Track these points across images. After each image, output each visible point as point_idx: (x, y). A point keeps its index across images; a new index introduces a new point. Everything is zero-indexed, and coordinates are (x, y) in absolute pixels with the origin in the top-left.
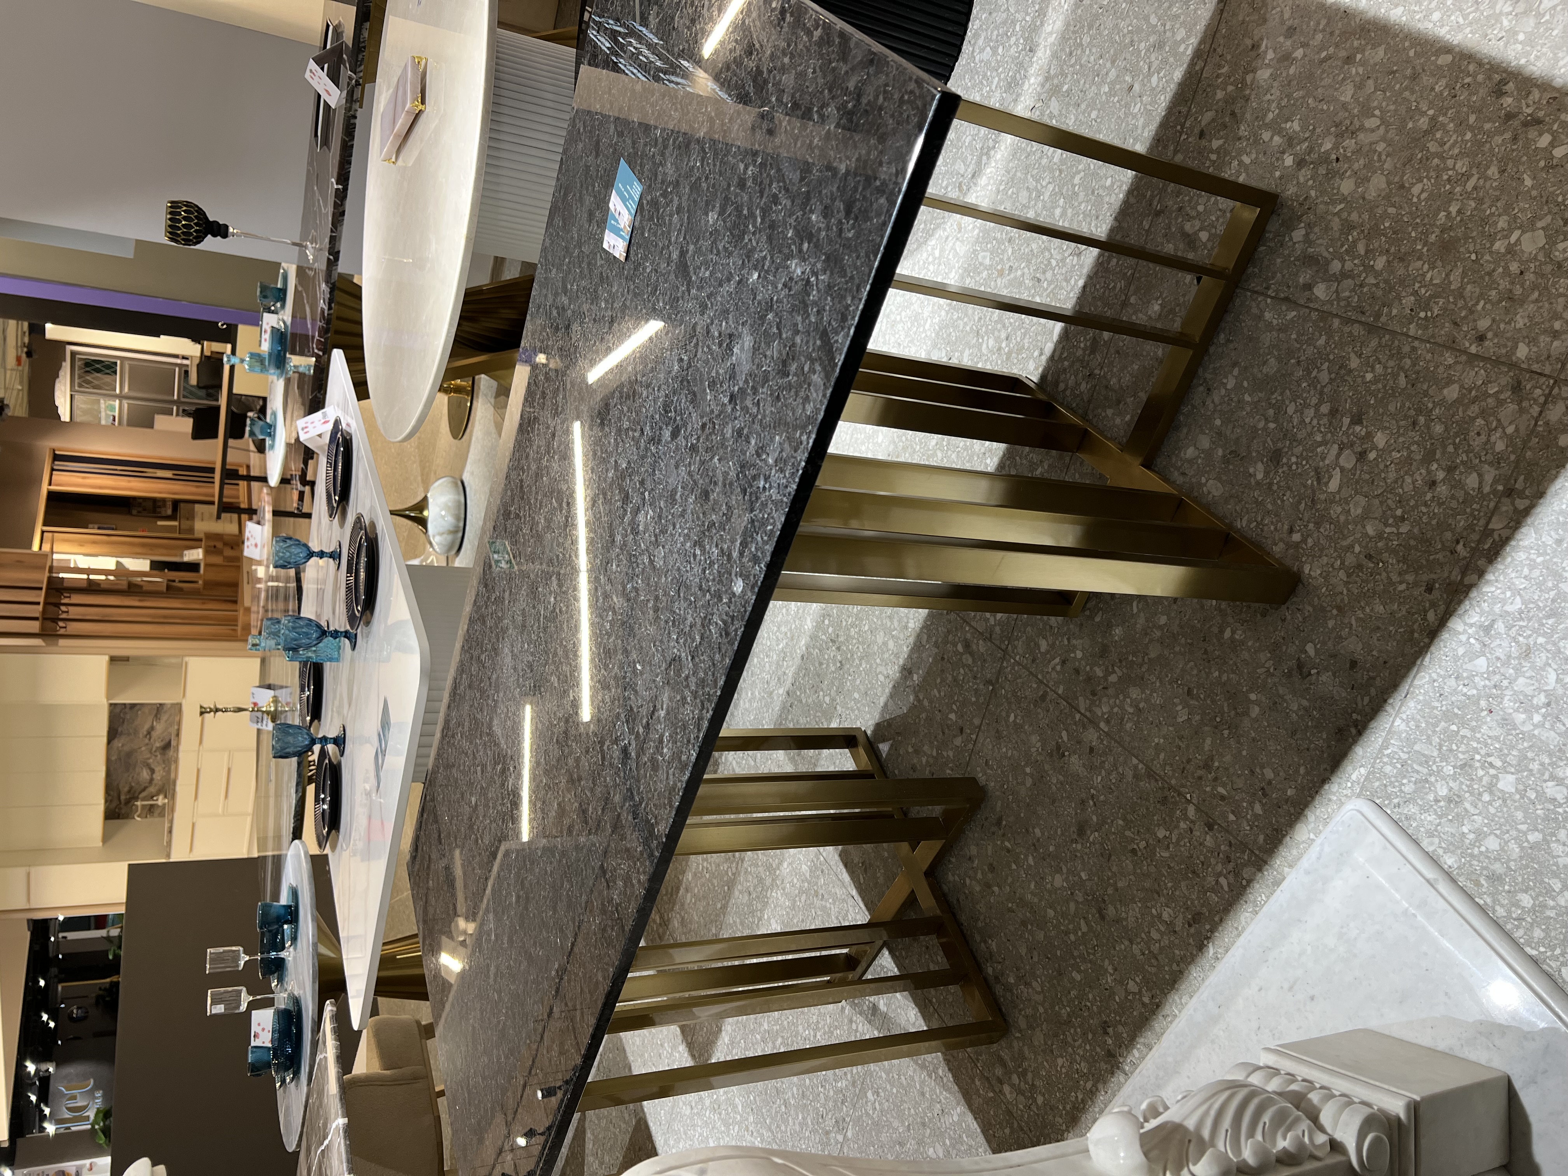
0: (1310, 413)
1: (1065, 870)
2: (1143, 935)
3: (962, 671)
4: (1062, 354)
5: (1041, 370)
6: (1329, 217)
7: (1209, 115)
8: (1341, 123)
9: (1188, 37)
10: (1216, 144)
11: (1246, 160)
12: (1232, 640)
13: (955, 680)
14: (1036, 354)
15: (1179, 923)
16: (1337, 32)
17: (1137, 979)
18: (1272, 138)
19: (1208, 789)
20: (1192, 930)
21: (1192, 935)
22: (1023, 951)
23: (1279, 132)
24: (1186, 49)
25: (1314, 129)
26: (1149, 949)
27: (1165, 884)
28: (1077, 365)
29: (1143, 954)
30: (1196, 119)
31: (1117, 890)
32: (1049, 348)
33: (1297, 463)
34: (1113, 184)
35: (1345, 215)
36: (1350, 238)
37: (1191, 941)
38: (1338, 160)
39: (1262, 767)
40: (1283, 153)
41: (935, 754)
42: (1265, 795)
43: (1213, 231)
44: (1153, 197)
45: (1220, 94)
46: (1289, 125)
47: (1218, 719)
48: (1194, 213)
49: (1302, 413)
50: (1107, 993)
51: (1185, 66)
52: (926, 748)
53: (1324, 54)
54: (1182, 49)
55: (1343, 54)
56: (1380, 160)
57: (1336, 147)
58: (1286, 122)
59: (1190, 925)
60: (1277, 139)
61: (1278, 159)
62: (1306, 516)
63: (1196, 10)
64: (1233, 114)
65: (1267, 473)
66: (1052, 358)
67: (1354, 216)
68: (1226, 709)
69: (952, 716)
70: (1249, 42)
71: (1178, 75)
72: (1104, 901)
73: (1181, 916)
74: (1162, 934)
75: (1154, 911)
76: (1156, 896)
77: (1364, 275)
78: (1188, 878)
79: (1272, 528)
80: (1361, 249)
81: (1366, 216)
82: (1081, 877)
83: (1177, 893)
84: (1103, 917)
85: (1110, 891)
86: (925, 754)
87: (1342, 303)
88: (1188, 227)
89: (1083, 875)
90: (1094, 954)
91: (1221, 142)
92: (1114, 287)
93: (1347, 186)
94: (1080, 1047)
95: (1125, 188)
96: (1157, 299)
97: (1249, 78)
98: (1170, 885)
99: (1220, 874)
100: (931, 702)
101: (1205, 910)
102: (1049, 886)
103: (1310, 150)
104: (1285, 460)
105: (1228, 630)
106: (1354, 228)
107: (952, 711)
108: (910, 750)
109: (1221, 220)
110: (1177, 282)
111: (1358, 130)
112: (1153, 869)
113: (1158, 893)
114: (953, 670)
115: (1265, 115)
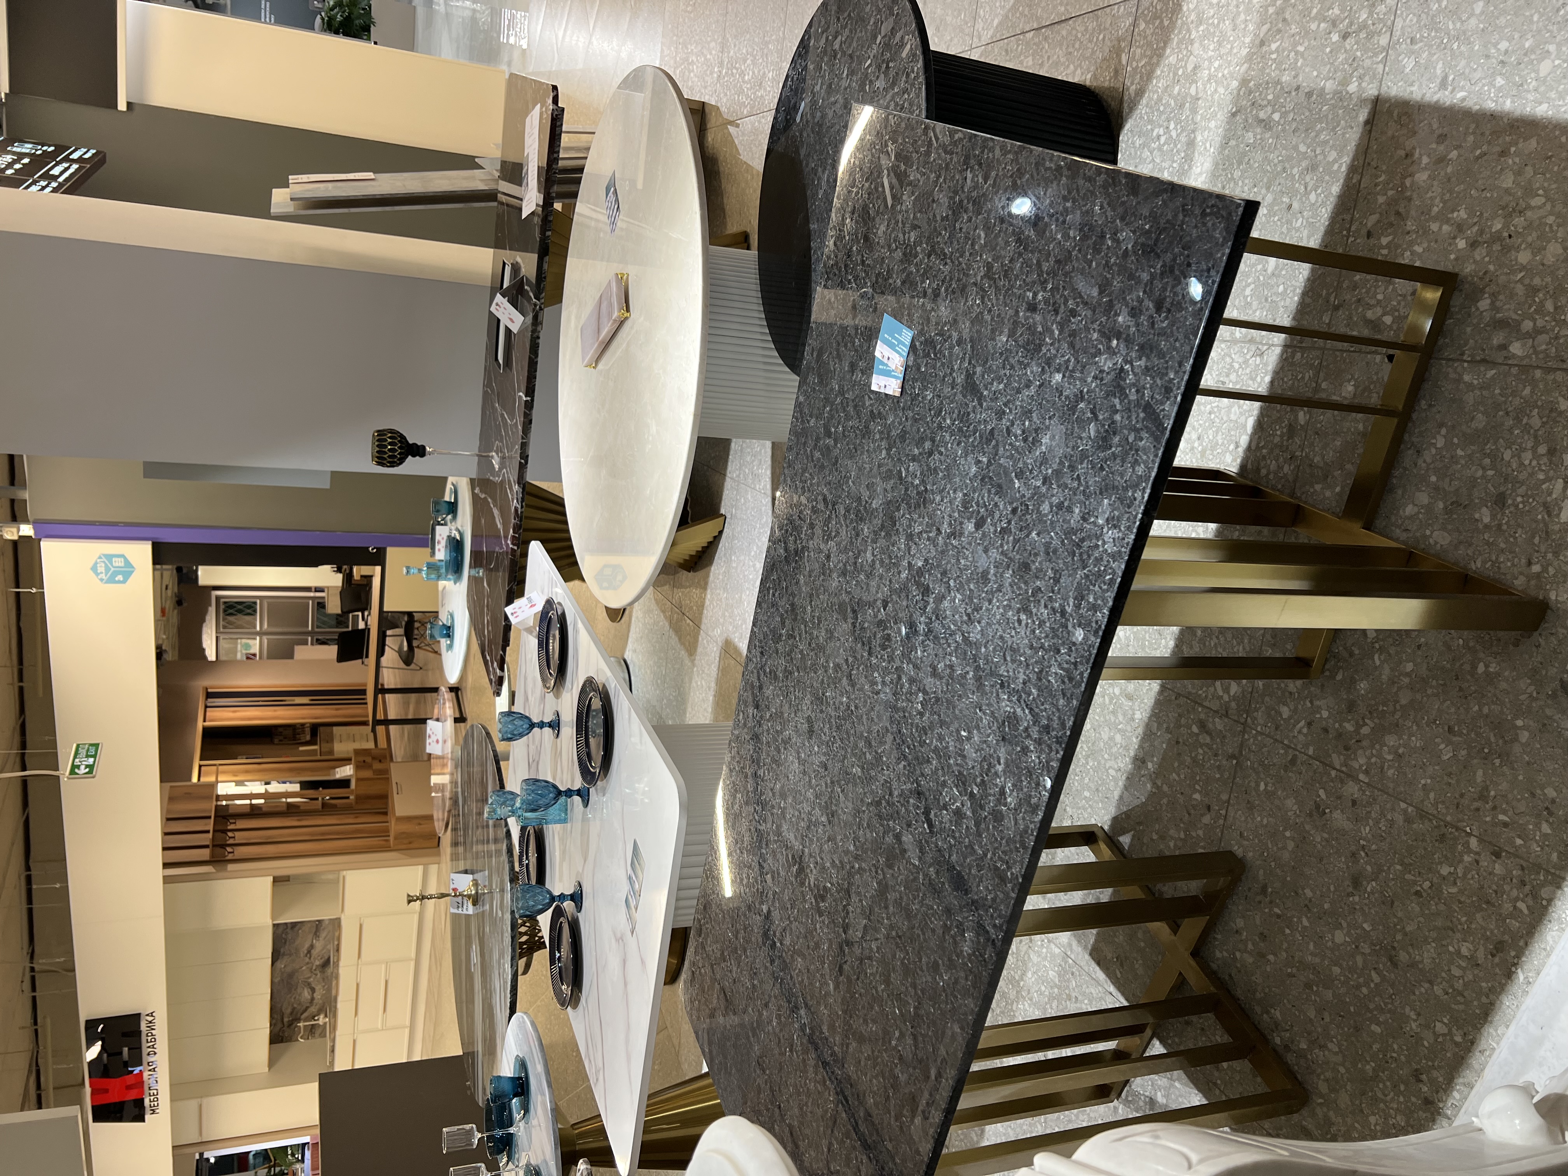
0: (1527, 457)
1: (1344, 925)
2: (1444, 974)
3: (1201, 751)
4: (1258, 443)
5: (1239, 461)
6: (1512, 285)
7: (1372, 219)
8: (1507, 206)
9: (1340, 157)
10: (1384, 241)
11: (1418, 249)
12: (1487, 673)
13: (1194, 760)
14: (1232, 447)
15: (1480, 955)
16: (1488, 133)
17: (1445, 1021)
18: (1440, 228)
19: (1488, 819)
20: (1497, 960)
21: (1497, 965)
22: (1312, 1014)
23: (1447, 221)
24: (1340, 167)
25: (1482, 214)
26: (1452, 986)
27: (1459, 920)
28: (1277, 451)
29: (1447, 993)
30: (1361, 223)
31: (1406, 934)
32: (1244, 440)
33: (1523, 502)
34: (1285, 290)
35: (1527, 281)
36: (1537, 299)
37: (1497, 970)
38: (1510, 236)
39: (1542, 788)
40: (1455, 238)
41: (1182, 835)
42: (1551, 814)
43: (1397, 314)
44: (1329, 295)
45: (1381, 199)
46: (1455, 214)
47: (1486, 751)
48: (1373, 302)
49: (1519, 457)
50: (1413, 1040)
51: (1342, 181)
52: (1172, 832)
53: (1478, 152)
54: (1336, 167)
55: (1498, 149)
56: (1552, 230)
57: (1506, 226)
58: (1453, 212)
59: (1493, 956)
60: (1446, 228)
61: (1450, 244)
62: (1543, 548)
63: (1344, 134)
64: (1398, 213)
65: (1493, 517)
66: (1249, 449)
67: (1537, 281)
68: (1493, 739)
69: (1197, 796)
70: (1402, 153)
71: (1336, 189)
72: (1394, 948)
73: (1482, 949)
74: (1464, 969)
75: (1451, 949)
76: (1451, 933)
77: (1557, 329)
78: (1482, 910)
79: (1509, 564)
80: (1549, 306)
81: (1548, 279)
82: (1364, 929)
83: (1473, 926)
84: (1395, 965)
85: (1399, 937)
86: (1172, 838)
87: (1541, 356)
88: (1369, 314)
89: (1365, 926)
90: (1392, 1003)
91: (1390, 238)
92: (1303, 378)
93: (1524, 257)
94: (1393, 1100)
95: (1299, 291)
96: (1349, 381)
97: (1408, 182)
98: (1464, 919)
99: (1517, 899)
100: (1171, 786)
101: (1506, 937)
102: (1330, 943)
103: (1481, 232)
104: (1510, 502)
105: (1481, 665)
106: (1539, 290)
107: (1196, 791)
108: (1155, 837)
109: (1403, 303)
110: (1367, 363)
111: (1525, 209)
112: (1442, 907)
113: (1452, 930)
114: (1191, 752)
115: (1430, 210)
